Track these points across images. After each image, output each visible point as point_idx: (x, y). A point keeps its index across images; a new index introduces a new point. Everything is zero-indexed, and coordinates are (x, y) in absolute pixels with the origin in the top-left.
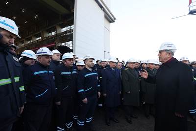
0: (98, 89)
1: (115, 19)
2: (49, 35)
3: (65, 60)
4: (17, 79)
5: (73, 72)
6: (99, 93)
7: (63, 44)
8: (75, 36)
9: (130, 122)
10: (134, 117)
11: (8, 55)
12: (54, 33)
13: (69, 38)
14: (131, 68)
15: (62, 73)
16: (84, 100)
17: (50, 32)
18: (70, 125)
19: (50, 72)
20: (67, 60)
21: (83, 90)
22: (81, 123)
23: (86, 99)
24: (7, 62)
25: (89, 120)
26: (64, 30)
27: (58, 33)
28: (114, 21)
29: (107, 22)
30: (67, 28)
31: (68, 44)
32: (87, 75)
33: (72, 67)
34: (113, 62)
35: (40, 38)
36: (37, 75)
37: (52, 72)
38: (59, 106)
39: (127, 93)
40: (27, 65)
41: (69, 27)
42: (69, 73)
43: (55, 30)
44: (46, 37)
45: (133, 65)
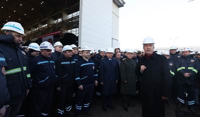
0: (95, 78)
1: (124, 3)
2: (55, 22)
3: (65, 52)
4: (25, 68)
5: (72, 62)
6: (96, 82)
7: (69, 31)
8: (81, 24)
9: (126, 110)
10: (131, 106)
11: (18, 50)
12: (60, 20)
13: (74, 25)
14: (129, 59)
15: (62, 63)
16: (79, 87)
17: (56, 18)
18: (69, 109)
19: (51, 62)
20: (67, 52)
21: (79, 78)
22: (79, 108)
23: (81, 86)
24: (18, 56)
25: (86, 106)
26: (70, 16)
27: (64, 19)
28: (123, 6)
29: (116, 7)
30: (74, 14)
31: (74, 31)
32: (83, 65)
33: (71, 58)
34: (110, 53)
35: (46, 25)
36: (40, 64)
37: (52, 62)
38: (59, 91)
39: (123, 82)
40: (33, 56)
41: (76, 13)
42: (69, 63)
43: (61, 17)
44: (52, 24)
45: (131, 56)
